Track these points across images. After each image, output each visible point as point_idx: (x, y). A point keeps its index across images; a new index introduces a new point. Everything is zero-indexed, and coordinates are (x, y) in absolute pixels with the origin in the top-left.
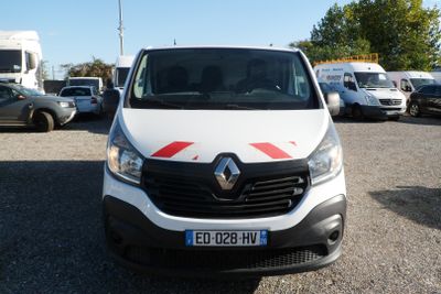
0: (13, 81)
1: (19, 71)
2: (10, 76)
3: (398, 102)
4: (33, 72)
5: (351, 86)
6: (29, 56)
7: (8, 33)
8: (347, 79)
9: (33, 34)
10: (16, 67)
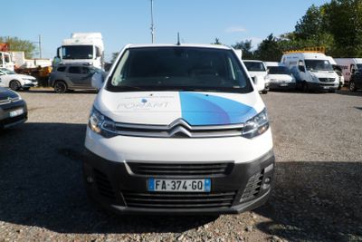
0: (89, 64)
1: (91, 58)
2: (86, 61)
3: (332, 80)
4: (99, 58)
5: (302, 69)
6: (97, 49)
7: (84, 35)
8: (301, 64)
9: (99, 35)
10: (90, 56)
